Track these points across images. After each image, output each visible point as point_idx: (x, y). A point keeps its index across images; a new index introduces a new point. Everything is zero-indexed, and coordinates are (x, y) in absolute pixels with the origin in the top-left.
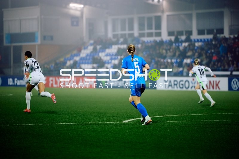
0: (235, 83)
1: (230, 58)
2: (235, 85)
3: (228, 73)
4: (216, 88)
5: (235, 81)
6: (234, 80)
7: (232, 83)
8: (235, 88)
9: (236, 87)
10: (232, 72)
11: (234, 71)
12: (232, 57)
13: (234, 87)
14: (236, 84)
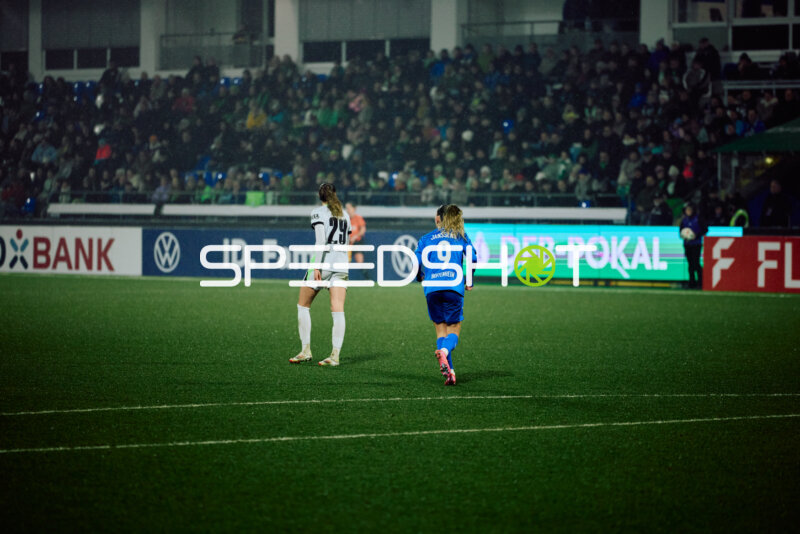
0: (167, 248)
1: (157, 156)
2: (167, 255)
3: (148, 209)
4: (99, 268)
5: (167, 238)
6: (162, 237)
7: (157, 247)
8: (167, 266)
9: (170, 262)
10: (159, 205)
11: (169, 202)
12: (163, 151)
13: (163, 262)
14: (171, 251)
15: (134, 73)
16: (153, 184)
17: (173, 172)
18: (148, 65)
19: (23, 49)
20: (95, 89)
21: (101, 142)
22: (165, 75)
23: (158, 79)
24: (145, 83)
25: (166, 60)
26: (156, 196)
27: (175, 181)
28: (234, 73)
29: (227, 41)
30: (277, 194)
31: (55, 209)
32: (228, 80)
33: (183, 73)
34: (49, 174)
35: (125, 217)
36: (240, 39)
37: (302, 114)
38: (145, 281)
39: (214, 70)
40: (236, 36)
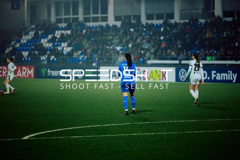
0: (183, 73)
1: (179, 46)
2: (183, 76)
3: (177, 62)
4: (163, 79)
5: (183, 71)
6: (181, 70)
7: (180, 73)
8: (183, 79)
9: (184, 78)
10: (180, 61)
11: (183, 60)
12: (181, 44)
13: (182, 78)
14: (184, 75)
15: (173, 21)
16: (178, 54)
17: (184, 51)
18: (177, 19)
19: (139, 14)
20: (161, 26)
21: (163, 42)
22: (182, 22)
23: (180, 23)
24: (176, 24)
25: (182, 17)
26: (179, 58)
27: (185, 53)
28: (202, 21)
29: (200, 11)
30: (216, 57)
31: (149, 62)
32: (201, 23)
33: (187, 21)
34: (147, 51)
35: (170, 64)
36: (204, 11)
37: (223, 33)
38: (176, 83)
39: (197, 20)
40: (203, 10)
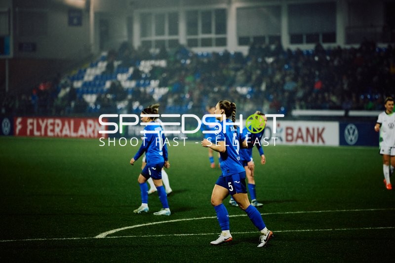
0: (351, 132)
1: (346, 87)
2: (351, 136)
3: (341, 113)
4: (318, 141)
5: (351, 128)
6: (349, 127)
7: (346, 132)
8: (351, 141)
9: (353, 139)
10: (347, 111)
11: (352, 109)
13: (349, 138)
14: (353, 134)
15: (333, 46)
16: (343, 100)
17: (353, 95)
18: (340, 42)
19: (278, 34)
20: (314, 54)
21: (317, 80)
22: (348, 47)
23: (346, 50)
25: (349, 39)
26: (345, 106)
27: (354, 99)
28: (383, 46)
29: (379, 30)
31: (296, 112)
32: (380, 50)
33: (357, 46)
35: (330, 117)
38: (341, 149)
39: (374, 45)
